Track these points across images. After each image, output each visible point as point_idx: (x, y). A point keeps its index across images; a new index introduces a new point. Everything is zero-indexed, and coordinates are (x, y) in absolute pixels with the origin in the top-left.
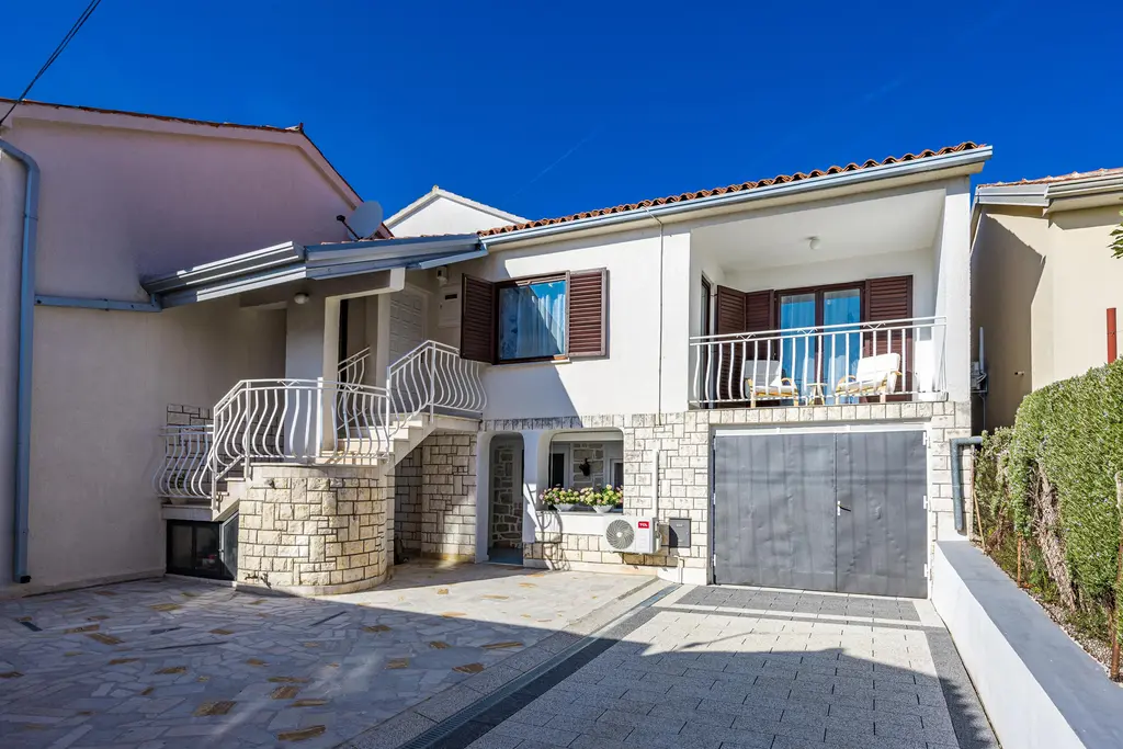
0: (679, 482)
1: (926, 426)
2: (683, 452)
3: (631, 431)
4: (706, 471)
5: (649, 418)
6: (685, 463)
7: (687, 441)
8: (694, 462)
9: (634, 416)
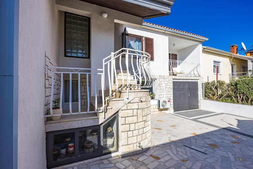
0: (168, 91)
1: (198, 81)
2: (169, 84)
3: (158, 79)
4: (172, 88)
5: (162, 76)
6: (169, 87)
7: (169, 82)
8: (170, 87)
9: (159, 76)
